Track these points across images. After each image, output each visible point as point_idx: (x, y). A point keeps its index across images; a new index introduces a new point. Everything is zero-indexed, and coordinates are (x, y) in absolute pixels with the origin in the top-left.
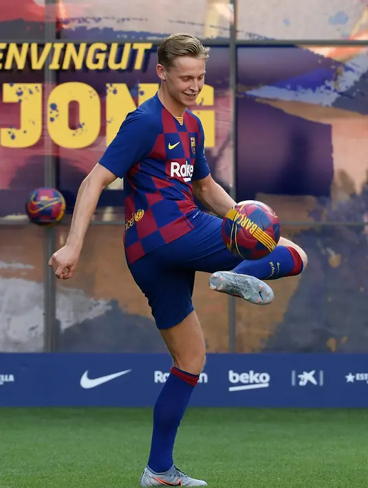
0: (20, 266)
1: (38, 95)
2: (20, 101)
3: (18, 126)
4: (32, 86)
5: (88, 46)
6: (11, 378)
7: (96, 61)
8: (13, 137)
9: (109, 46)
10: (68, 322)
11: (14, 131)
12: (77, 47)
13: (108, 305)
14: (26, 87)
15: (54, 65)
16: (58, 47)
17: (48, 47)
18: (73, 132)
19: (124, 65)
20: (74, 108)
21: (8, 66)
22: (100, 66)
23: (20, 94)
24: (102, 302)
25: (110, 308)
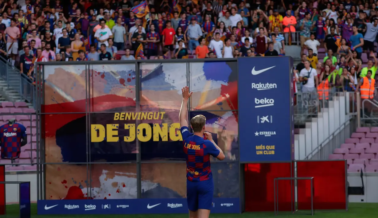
0: (133, 174)
1: (134, 127)
2: (129, 129)
3: (129, 136)
4: (132, 124)
5: (148, 113)
6: (128, 206)
7: (150, 117)
8: (127, 139)
9: (154, 113)
10: (146, 189)
11: (128, 137)
12: (145, 113)
13: (157, 184)
14: (131, 125)
15: (139, 119)
16: (140, 113)
17: (137, 114)
18: (144, 137)
19: (158, 118)
20: (144, 130)
21: (126, 119)
22: (151, 118)
23: (129, 127)
24: (156, 184)
25: (157, 185)
